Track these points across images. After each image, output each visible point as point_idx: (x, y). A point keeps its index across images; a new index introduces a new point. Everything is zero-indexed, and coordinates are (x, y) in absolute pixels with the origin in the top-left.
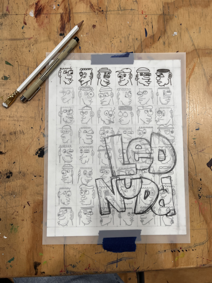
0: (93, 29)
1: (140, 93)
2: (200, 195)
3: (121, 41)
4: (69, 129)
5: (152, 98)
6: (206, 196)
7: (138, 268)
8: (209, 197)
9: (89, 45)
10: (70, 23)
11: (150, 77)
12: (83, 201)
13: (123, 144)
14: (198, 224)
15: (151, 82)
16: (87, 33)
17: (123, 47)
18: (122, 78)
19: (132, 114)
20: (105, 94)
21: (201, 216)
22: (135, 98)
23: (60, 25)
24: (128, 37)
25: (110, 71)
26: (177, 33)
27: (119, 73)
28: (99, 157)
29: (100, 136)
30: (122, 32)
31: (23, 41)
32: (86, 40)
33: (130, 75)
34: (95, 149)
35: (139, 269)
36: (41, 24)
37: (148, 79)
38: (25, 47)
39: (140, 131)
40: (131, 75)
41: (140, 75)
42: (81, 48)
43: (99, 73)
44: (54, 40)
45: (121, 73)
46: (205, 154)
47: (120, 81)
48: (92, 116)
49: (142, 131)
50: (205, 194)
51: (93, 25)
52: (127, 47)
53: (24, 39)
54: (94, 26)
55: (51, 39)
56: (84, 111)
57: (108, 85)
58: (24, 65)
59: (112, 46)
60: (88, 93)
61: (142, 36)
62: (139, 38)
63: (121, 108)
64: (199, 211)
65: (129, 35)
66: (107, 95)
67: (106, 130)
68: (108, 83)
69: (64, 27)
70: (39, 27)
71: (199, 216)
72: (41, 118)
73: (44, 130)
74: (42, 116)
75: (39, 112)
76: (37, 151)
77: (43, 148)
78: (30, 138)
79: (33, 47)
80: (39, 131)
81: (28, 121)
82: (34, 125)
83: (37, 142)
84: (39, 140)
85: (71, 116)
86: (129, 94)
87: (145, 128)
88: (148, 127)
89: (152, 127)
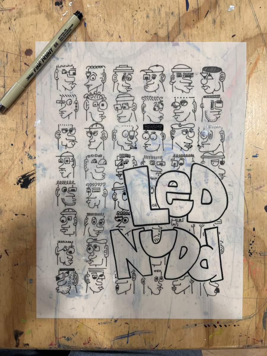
1: (177, 104)
3: (148, 15)
4: (71, 158)
9: (100, 21)
11: (192, 79)
12: (91, 260)
13: (150, 180)
15: (193, 86)
16: (96, 2)
17: (151, 26)
18: (150, 80)
19: (164, 136)
20: (124, 105)
24: (159, 10)
25: (132, 69)
27: (145, 73)
28: (115, 199)
29: (116, 167)
30: (151, 2)
31: (1, 13)
32: (95, 12)
37: (189, 83)
38: (4, 22)
39: (174, 160)
42: (86, 25)
43: (116, 74)
44: (47, 12)
45: (148, 74)
48: (104, 138)
49: (178, 161)
52: (157, 26)
53: (2, 10)
55: (43, 11)
56: (93, 131)
57: (129, 92)
59: (134, 23)
60: (98, 104)
61: (180, 9)
62: (176, 12)
63: (147, 127)
65: (160, 7)
66: (127, 107)
67: (125, 159)
72: (26, 131)
73: (30, 149)
74: (27, 128)
75: (23, 122)
76: (19, 178)
77: (27, 175)
78: (9, 160)
79: (15, 23)
80: (23, 150)
81: (6, 135)
82: (15, 140)
83: (20, 165)
84: (22, 163)
85: (73, 138)
86: (160, 105)
87: (182, 157)
88: (187, 156)
89: (192, 156)
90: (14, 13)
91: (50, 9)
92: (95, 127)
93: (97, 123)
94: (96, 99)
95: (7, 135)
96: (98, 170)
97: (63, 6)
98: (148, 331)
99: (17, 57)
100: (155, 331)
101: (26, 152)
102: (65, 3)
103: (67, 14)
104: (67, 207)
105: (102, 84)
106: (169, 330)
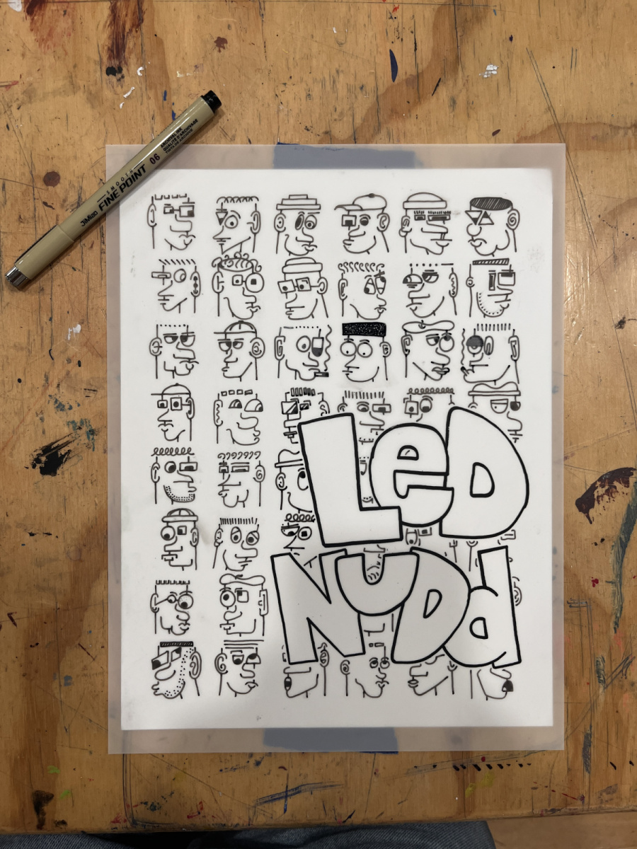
0: (215, 52)
1: (415, 279)
3: (310, 93)
4: (185, 397)
5: (453, 294)
10: (142, 34)
11: (448, 224)
12: (230, 622)
13: (359, 444)
15: (451, 240)
16: (196, 67)
17: (317, 115)
18: (357, 227)
19: (387, 350)
20: (300, 283)
23: (109, 38)
24: (334, 82)
25: (316, 204)
26: (496, 68)
27: (346, 213)
29: (285, 417)
30: (314, 63)
33: (380, 217)
36: (45, 37)
37: (442, 233)
39: (411, 401)
40: (384, 219)
41: (416, 220)
43: (281, 213)
44: (89, 89)
45: (351, 213)
47: (350, 236)
48: (256, 353)
49: (419, 402)
51: (219, 38)
52: (330, 115)
54: (221, 42)
55: (80, 87)
56: (232, 338)
57: (310, 255)
59: (279, 111)
60: (244, 280)
61: (379, 77)
62: (370, 84)
63: (349, 329)
65: (335, 75)
66: (307, 287)
67: (302, 399)
68: (309, 246)
69: (120, 47)
70: (40, 46)
72: (50, 351)
73: (59, 390)
74: (52, 344)
75: (42, 331)
76: (36, 453)
77: (55, 445)
78: (13, 415)
79: (19, 115)
80: (43, 393)
81: (5, 360)
82: (26, 371)
83: (37, 425)
84: (42, 419)
85: (190, 355)
86: (379, 280)
87: (427, 393)
88: (437, 391)
89: (450, 391)
90: (17, 93)
91: (96, 84)
92: (238, 330)
93: (241, 322)
94: (240, 268)
95: (8, 359)
96: (244, 424)
97: (123, 77)
98: (331, 784)
99: (25, 190)
100: (346, 781)
101: (50, 396)
102: (128, 70)
103: (134, 94)
104: (177, 505)
105: (252, 236)
106: (375, 779)
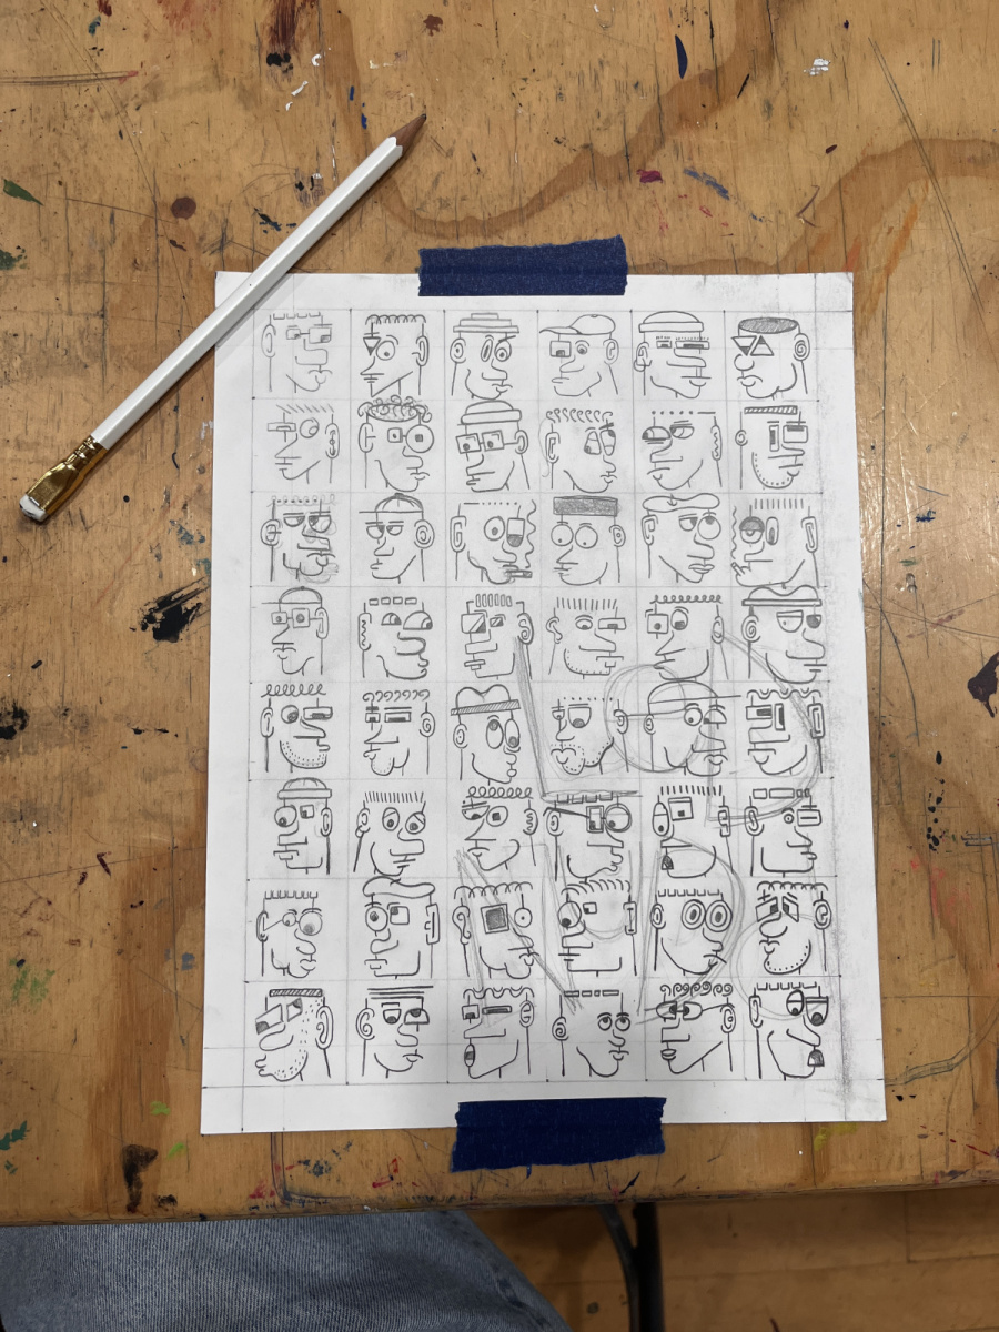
0: (426, 37)
1: (659, 433)
2: (936, 833)
3: (563, 92)
4: (313, 608)
5: (717, 457)
6: (965, 837)
7: (632, 1183)
8: (977, 842)
9: (409, 111)
10: (319, 9)
11: (705, 354)
12: (379, 957)
14: (926, 973)
16: (397, 54)
18: (571, 358)
19: (619, 536)
20: (488, 438)
21: (940, 931)
22: (632, 458)
23: (272, 14)
24: (596, 77)
26: (826, 63)
28: (460, 744)
29: (466, 638)
30: (568, 51)
31: (93, 89)
32: (394, 83)
33: (606, 343)
34: (441, 705)
35: (635, 1184)
36: (178, 12)
37: (697, 368)
38: (103, 114)
39: (656, 614)
40: (611, 346)
41: (658, 347)
42: (367, 123)
44: (241, 84)
46: (960, 637)
47: (562, 372)
48: (423, 543)
50: (957, 828)
51: (430, 17)
53: (99, 78)
54: (433, 23)
55: (228, 81)
56: (386, 519)
58: (95, 198)
60: (404, 433)
61: (660, 71)
62: (649, 81)
63: (566, 506)
64: (928, 907)
65: (598, 67)
66: (498, 444)
67: (492, 611)
68: (502, 385)
69: (288, 27)
70: (171, 24)
71: (930, 935)
72: (174, 455)
73: (185, 513)
74: (177, 444)
76: (148, 608)
77: (177, 596)
78: (115, 550)
79: (138, 119)
80: (162, 517)
83: (151, 566)
84: (158, 557)
90: (136, 89)
91: (252, 77)
95: (109, 467)
97: (291, 68)
99: (145, 222)
101: (172, 522)
102: (298, 58)
103: (306, 91)
